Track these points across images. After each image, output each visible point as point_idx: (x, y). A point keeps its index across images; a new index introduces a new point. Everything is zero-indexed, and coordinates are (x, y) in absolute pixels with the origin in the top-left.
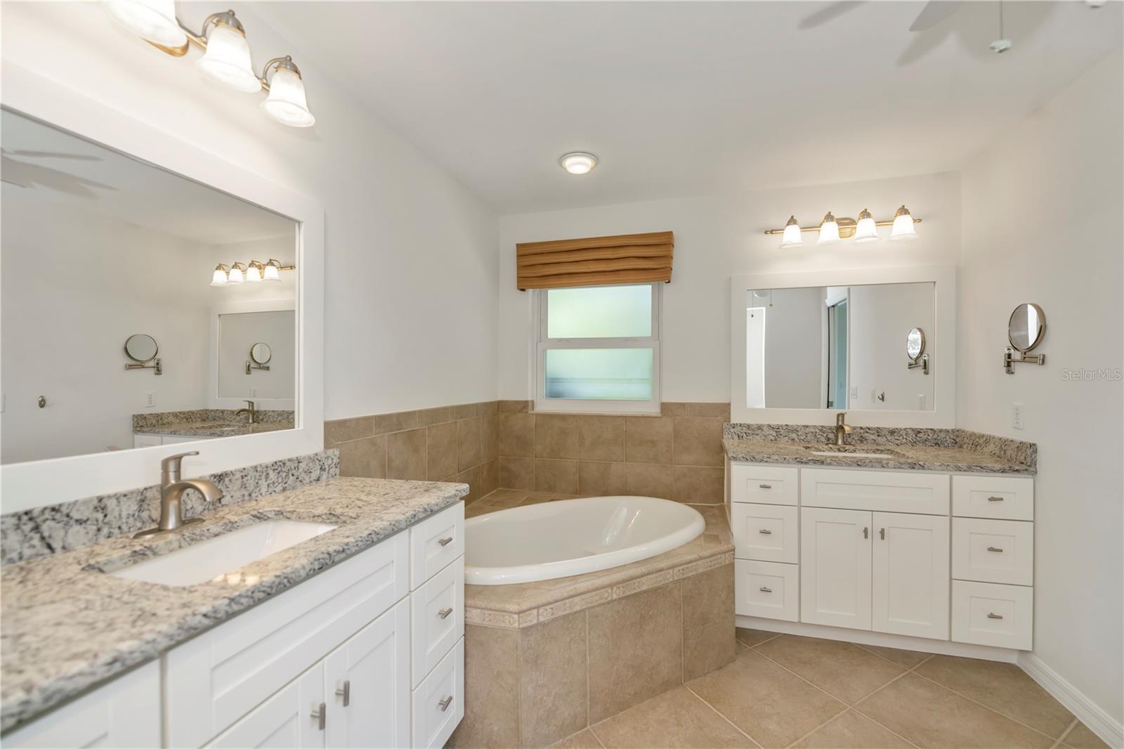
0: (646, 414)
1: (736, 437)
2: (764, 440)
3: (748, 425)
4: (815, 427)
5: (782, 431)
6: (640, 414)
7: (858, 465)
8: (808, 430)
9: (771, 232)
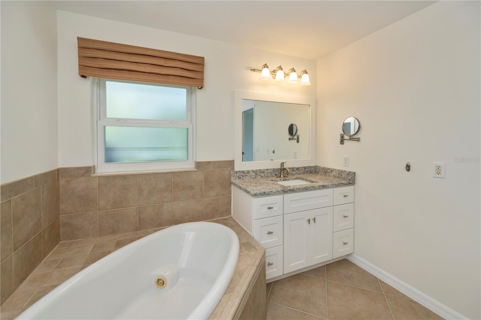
0: (187, 170)
1: (237, 178)
2: (250, 178)
3: (243, 171)
4: (271, 169)
5: (258, 173)
6: (184, 170)
7: (306, 189)
8: (269, 171)
9: (254, 70)
